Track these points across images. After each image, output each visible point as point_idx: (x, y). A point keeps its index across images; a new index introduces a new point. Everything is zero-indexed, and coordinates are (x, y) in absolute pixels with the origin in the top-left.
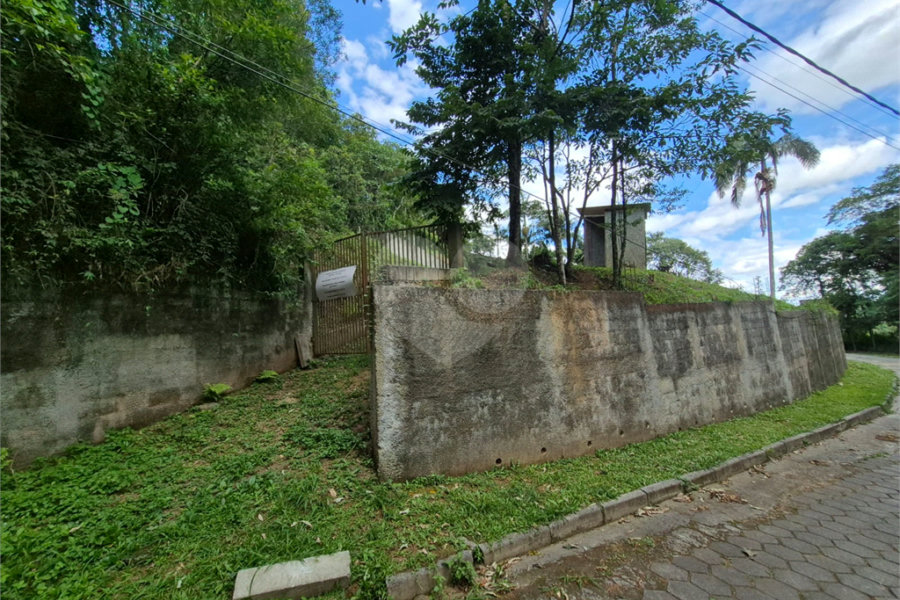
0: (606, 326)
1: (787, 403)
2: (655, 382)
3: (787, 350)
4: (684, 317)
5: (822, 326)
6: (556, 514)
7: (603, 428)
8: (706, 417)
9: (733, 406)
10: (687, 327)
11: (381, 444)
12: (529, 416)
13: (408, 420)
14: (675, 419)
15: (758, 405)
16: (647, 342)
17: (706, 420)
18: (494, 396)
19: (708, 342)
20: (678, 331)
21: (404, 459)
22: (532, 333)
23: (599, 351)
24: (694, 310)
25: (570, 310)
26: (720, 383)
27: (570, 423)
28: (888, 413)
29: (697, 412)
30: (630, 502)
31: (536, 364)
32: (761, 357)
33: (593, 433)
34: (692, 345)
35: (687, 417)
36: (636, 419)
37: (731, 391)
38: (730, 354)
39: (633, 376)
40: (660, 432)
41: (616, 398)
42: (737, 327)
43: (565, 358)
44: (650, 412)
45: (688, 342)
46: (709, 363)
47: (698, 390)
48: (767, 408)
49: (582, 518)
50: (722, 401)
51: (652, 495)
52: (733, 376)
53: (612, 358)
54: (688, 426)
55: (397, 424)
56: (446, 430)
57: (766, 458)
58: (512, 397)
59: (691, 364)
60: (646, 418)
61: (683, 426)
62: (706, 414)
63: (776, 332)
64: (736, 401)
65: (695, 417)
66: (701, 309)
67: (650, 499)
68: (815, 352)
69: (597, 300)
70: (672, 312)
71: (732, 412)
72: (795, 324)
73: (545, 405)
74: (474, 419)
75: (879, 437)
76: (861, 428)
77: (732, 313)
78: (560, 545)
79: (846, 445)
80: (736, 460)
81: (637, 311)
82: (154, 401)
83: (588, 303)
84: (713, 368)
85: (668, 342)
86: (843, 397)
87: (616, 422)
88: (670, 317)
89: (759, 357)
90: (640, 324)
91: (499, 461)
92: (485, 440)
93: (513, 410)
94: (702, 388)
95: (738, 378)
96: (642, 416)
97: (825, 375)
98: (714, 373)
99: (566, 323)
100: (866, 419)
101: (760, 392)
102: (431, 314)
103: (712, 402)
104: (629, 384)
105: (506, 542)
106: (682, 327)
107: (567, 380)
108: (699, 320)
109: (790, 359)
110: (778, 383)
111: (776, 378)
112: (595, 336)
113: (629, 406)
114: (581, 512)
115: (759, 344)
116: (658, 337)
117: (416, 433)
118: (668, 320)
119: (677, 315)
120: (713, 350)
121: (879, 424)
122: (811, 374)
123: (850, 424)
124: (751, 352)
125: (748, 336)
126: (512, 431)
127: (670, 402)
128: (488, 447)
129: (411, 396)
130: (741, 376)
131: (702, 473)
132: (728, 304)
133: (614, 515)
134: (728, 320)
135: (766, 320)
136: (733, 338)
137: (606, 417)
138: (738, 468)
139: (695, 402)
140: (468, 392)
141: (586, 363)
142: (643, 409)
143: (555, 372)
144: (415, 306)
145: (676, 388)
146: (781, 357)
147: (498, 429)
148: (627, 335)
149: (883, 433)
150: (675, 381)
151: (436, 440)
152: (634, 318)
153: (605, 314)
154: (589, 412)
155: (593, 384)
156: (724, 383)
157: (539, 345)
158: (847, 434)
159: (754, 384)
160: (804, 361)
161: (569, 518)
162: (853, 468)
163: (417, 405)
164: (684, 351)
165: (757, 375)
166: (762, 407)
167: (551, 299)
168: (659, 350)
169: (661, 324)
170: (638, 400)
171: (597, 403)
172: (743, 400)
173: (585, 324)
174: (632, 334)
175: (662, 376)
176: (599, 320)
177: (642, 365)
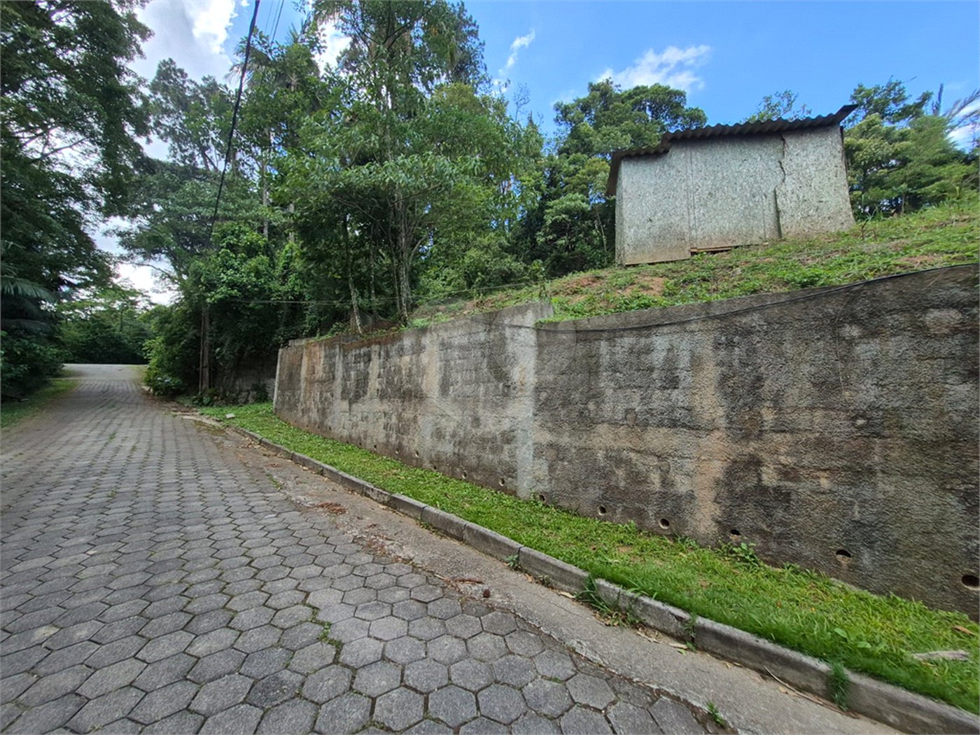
0: (322, 360)
1: (511, 490)
2: (339, 402)
3: (562, 400)
4: (369, 351)
7: (313, 421)
8: (369, 444)
9: (400, 447)
10: (370, 360)
11: (274, 402)
12: (295, 405)
13: (277, 396)
14: (345, 433)
16: (339, 372)
17: (369, 447)
18: (290, 393)
19: (388, 374)
20: (362, 364)
21: (275, 409)
22: (300, 366)
23: (317, 377)
24: (379, 343)
25: (311, 353)
26: (390, 418)
27: (303, 412)
29: (362, 436)
31: (299, 381)
32: (466, 401)
33: (309, 422)
34: (370, 376)
35: (354, 436)
36: (325, 423)
37: (402, 430)
38: (410, 391)
39: (329, 394)
40: (335, 437)
41: (320, 406)
42: (432, 357)
43: (306, 379)
44: (332, 422)
45: (368, 374)
46: (383, 395)
47: (367, 417)
50: (388, 436)
52: (408, 415)
53: (322, 382)
56: (281, 402)
58: (293, 394)
59: (365, 393)
60: (330, 425)
61: (349, 440)
62: (369, 441)
63: (524, 363)
64: (405, 443)
65: (359, 438)
66: (388, 341)
69: (321, 346)
70: (360, 348)
73: (299, 401)
74: (286, 400)
77: (427, 341)
81: (337, 350)
83: (317, 349)
84: (385, 401)
85: (353, 373)
87: (318, 420)
88: (358, 351)
90: (339, 359)
91: (287, 419)
92: (286, 410)
93: (292, 400)
94: (371, 416)
95: (415, 419)
96: (328, 422)
98: (385, 406)
99: (309, 361)
101: (446, 448)
103: (377, 433)
104: (326, 400)
106: (366, 360)
107: (305, 390)
108: (382, 353)
109: (569, 420)
110: (495, 450)
111: (491, 441)
112: (317, 368)
113: (323, 413)
116: (347, 369)
117: (278, 401)
118: (355, 355)
119: (363, 350)
124: (445, 392)
125: (446, 369)
126: (291, 409)
127: (345, 419)
128: (286, 413)
129: (279, 388)
130: (419, 417)
132: (423, 330)
134: (419, 351)
136: (418, 370)
137: (314, 415)
139: (362, 427)
140: (286, 390)
141: (312, 382)
142: (330, 418)
143: (303, 385)
145: (350, 410)
146: (523, 409)
147: (289, 407)
148: (330, 369)
150: (350, 404)
151: (280, 405)
152: (335, 355)
153: (323, 354)
154: (309, 410)
155: (313, 395)
156: (394, 420)
157: (301, 371)
159: (439, 434)
163: (279, 391)
164: (363, 381)
167: (306, 348)
168: (346, 378)
169: (351, 358)
170: (328, 410)
171: (313, 406)
172: (415, 447)
173: (315, 360)
174: (332, 366)
175: (343, 398)
176: (320, 358)
177: (334, 388)
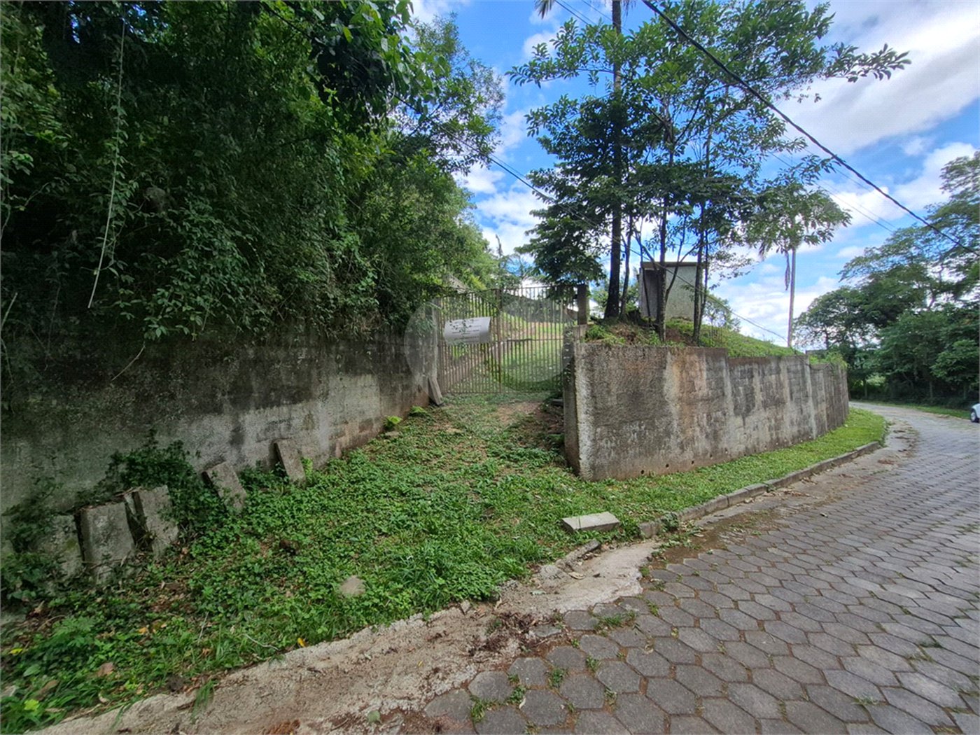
0: (705, 374)
1: (812, 439)
2: (732, 419)
3: (814, 397)
4: (751, 369)
5: (837, 377)
6: (704, 499)
7: (700, 450)
8: (761, 447)
9: (778, 439)
10: (752, 377)
11: (581, 456)
12: (659, 442)
13: (594, 440)
14: (742, 447)
15: (793, 439)
16: (728, 389)
17: (761, 450)
18: (640, 426)
19: (766, 388)
20: (747, 379)
21: (593, 467)
22: (661, 379)
23: (700, 394)
24: (758, 363)
25: (684, 362)
26: (771, 421)
27: (682, 447)
28: (883, 446)
29: (756, 443)
30: (740, 495)
31: (664, 403)
32: (798, 401)
33: (696, 455)
34: (755, 390)
35: (750, 447)
36: (720, 447)
37: (777, 428)
38: (778, 399)
39: (719, 413)
40: (734, 457)
42: (784, 376)
43: (680, 399)
44: (728, 442)
45: (753, 389)
46: (765, 405)
47: (757, 426)
48: (799, 442)
49: (719, 502)
50: (771, 435)
51: (751, 491)
52: (779, 417)
53: (707, 400)
54: (751, 453)
55: (589, 443)
56: (614, 448)
57: (811, 473)
58: (649, 427)
59: (754, 406)
60: (725, 446)
61: (747, 452)
62: (761, 444)
63: (809, 381)
64: (780, 436)
65: (754, 447)
66: (763, 361)
67: (749, 493)
68: (831, 398)
69: (699, 355)
70: (744, 365)
71: (777, 444)
72: (821, 374)
73: (668, 434)
74: (629, 441)
75: (880, 462)
76: (867, 456)
77: (782, 366)
78: (710, 516)
79: (859, 466)
80: (794, 473)
81: (723, 364)
82: (362, 429)
83: (695, 357)
84: (767, 409)
85: (741, 388)
86: (849, 434)
87: (708, 448)
88: (743, 368)
89: (797, 402)
90: (725, 373)
91: (643, 472)
92: (635, 457)
93: (651, 436)
94: (760, 425)
95: (782, 418)
96: (723, 445)
97: (836, 419)
98: (767, 413)
99: (681, 372)
100: (870, 450)
101: (795, 429)
102: (605, 364)
103: (765, 436)
104: (716, 420)
105: (685, 511)
106: (750, 376)
107: (681, 415)
108: (760, 371)
109: (816, 404)
110: (807, 423)
111: (805, 420)
112: (697, 382)
113: (715, 436)
114: (717, 498)
115: (798, 391)
116: (735, 386)
117: (598, 450)
118: (741, 371)
119: (747, 367)
120: (768, 394)
121: (878, 453)
122: (828, 416)
123: (859, 454)
124: (791, 398)
125: (790, 384)
126: (649, 452)
127: (740, 435)
128: (637, 462)
129: (595, 424)
130: (784, 416)
131: (776, 481)
132: (779, 358)
133: (734, 502)
134: (778, 371)
135: (803, 370)
136: (780, 385)
137: (703, 444)
138: (795, 478)
139: (755, 435)
140: (626, 422)
141: (691, 403)
142: (724, 439)
143: (674, 409)
144: (596, 358)
145: (744, 424)
146: (810, 403)
147: (642, 450)
148: (717, 383)
149: (882, 459)
150: (744, 419)
151: (609, 455)
152: (721, 369)
153: (704, 366)
154: (692, 440)
155: (696, 419)
156: (773, 422)
157: (665, 388)
158: (858, 460)
159: (792, 423)
160: (824, 406)
161: (712, 501)
162: (867, 479)
163: (599, 430)
164: (750, 395)
165: (795, 416)
166: (796, 441)
167: (673, 354)
168: (734, 395)
169: (737, 373)
170: (721, 432)
171: (698, 433)
172: (784, 435)
173: (692, 373)
174: (720, 381)
175: (737, 414)
176: (700, 370)
177: (725, 406)
